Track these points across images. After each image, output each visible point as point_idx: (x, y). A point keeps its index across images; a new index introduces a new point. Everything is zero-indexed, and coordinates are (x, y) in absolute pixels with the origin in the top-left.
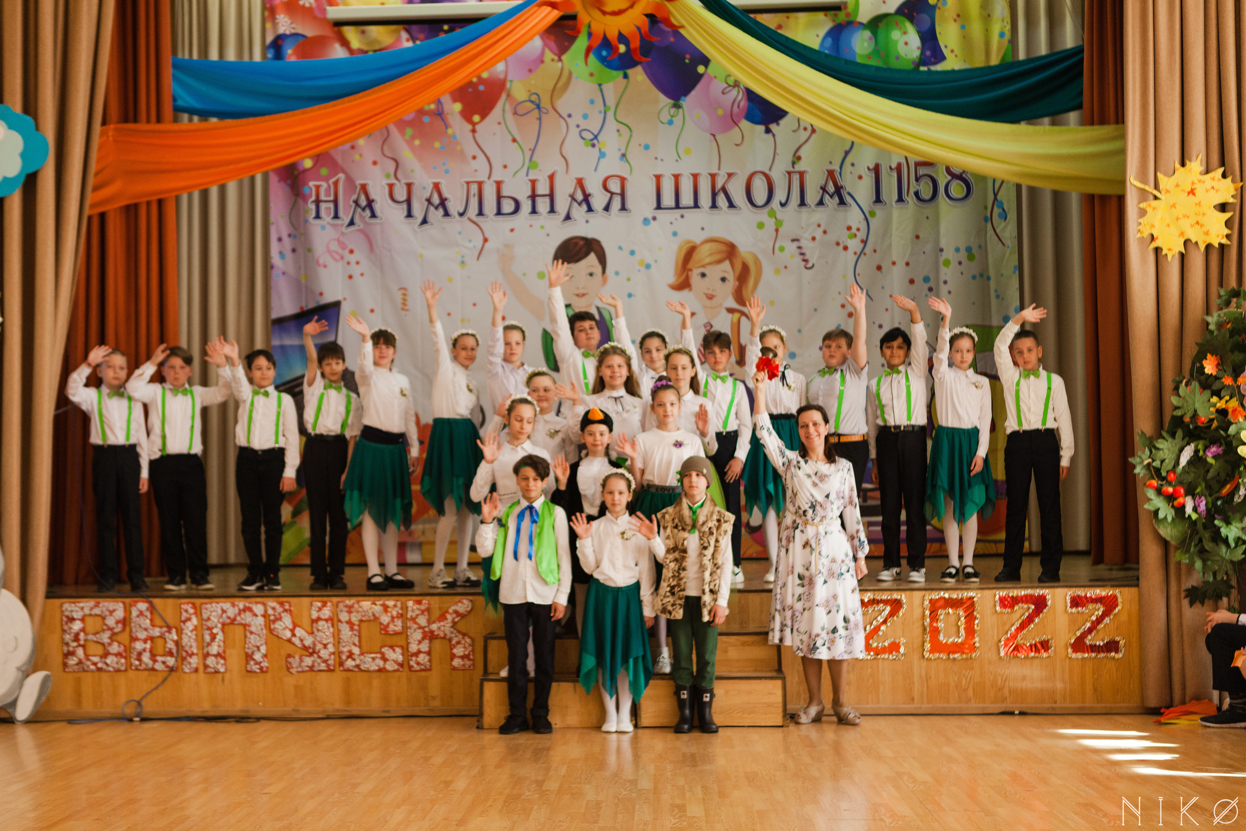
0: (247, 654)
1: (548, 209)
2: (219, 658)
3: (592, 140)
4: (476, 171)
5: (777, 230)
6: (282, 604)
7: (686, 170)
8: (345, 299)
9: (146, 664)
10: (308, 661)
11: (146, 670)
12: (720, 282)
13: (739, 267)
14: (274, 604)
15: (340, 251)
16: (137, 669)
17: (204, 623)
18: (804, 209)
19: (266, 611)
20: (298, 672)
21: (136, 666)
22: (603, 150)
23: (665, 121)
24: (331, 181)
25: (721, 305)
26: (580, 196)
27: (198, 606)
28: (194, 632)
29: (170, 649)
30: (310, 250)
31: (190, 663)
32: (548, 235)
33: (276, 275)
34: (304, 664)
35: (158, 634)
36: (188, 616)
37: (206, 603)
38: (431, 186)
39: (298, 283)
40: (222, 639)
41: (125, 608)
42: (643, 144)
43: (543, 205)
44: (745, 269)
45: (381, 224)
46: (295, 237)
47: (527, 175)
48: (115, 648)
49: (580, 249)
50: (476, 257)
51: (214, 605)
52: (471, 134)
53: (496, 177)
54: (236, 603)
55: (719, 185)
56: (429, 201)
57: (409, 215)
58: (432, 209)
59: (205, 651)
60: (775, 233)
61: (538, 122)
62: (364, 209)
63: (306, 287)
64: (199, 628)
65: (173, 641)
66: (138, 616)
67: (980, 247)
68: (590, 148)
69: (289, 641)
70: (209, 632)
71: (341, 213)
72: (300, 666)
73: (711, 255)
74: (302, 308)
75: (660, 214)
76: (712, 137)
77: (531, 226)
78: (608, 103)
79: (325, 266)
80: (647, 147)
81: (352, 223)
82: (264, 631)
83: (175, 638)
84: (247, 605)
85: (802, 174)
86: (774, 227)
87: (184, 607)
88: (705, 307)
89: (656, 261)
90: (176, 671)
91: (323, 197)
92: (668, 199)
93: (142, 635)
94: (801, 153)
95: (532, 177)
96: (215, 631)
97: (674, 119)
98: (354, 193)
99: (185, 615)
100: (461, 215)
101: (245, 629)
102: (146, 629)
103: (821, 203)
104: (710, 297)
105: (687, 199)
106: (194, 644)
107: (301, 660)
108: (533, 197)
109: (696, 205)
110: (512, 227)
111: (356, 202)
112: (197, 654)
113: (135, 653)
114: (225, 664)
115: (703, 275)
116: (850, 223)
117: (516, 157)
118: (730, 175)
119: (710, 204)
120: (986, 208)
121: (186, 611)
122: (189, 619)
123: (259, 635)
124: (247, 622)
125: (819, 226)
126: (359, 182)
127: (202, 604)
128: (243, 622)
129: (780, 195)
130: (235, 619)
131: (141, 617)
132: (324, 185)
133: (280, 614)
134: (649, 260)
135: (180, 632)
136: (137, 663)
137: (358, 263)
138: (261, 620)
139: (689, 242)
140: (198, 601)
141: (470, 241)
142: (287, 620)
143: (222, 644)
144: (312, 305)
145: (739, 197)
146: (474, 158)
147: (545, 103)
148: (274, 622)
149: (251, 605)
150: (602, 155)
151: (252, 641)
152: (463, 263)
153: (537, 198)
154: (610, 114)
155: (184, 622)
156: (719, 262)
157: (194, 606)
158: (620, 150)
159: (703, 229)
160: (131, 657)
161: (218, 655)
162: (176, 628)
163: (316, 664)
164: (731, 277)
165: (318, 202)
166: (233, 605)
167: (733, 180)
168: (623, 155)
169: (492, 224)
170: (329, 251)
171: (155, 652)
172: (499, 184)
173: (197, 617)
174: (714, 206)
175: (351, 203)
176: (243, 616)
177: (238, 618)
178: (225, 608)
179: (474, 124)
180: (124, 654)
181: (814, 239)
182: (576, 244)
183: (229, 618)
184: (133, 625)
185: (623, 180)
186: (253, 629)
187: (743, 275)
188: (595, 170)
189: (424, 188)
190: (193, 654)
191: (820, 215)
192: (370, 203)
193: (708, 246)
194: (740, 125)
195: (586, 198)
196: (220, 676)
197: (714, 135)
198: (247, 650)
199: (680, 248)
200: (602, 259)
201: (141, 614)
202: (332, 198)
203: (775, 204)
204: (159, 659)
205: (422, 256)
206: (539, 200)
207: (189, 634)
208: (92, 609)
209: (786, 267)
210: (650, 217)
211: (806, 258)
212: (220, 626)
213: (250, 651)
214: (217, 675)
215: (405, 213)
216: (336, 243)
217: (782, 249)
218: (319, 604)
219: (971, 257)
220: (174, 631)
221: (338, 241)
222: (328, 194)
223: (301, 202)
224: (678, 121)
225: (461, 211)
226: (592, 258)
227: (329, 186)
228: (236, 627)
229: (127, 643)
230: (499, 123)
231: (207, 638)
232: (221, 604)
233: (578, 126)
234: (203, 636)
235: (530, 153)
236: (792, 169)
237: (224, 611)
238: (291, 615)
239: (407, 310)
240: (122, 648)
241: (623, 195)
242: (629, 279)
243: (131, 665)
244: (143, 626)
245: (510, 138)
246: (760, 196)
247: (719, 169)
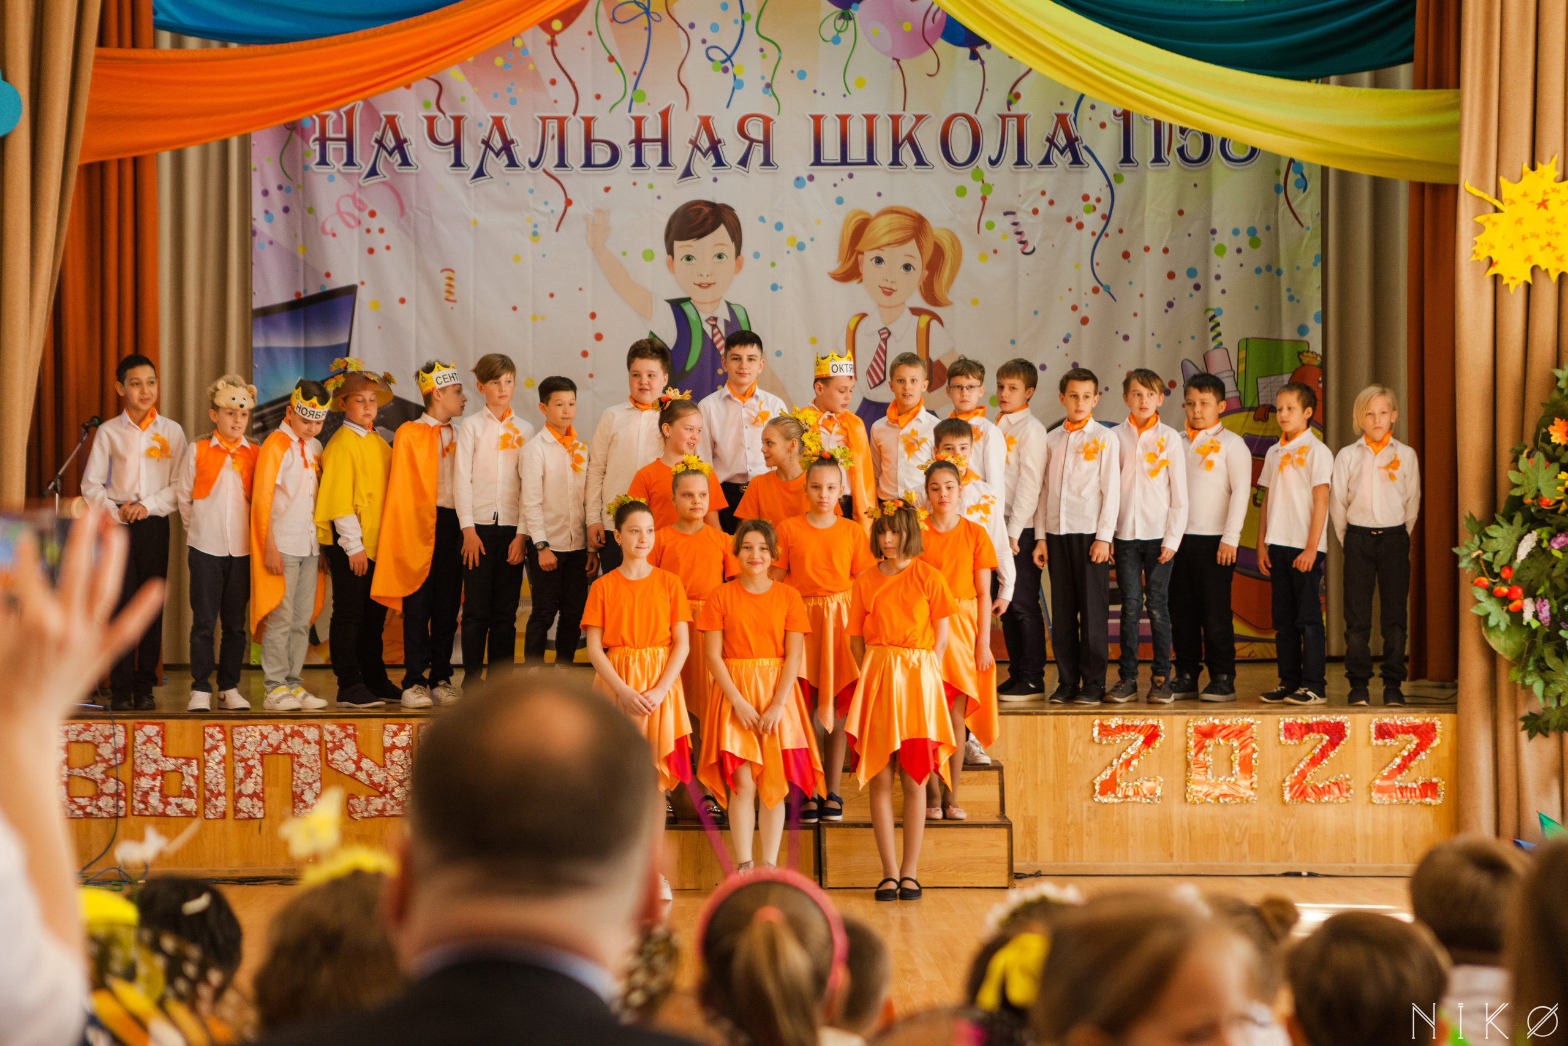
0: (294, 793)
1: (660, 161)
2: (255, 799)
3: (723, 62)
4: (556, 101)
5: (984, 199)
6: (343, 727)
7: (857, 109)
8: (363, 283)
9: (154, 808)
10: (378, 803)
11: (155, 816)
12: (902, 270)
13: (929, 250)
14: (333, 728)
15: (356, 212)
16: (140, 815)
17: (236, 752)
18: (1022, 169)
19: (321, 737)
20: (363, 817)
21: (140, 811)
22: (737, 78)
23: (828, 37)
24: (342, 112)
25: (904, 303)
26: (705, 143)
27: (227, 729)
28: (223, 764)
29: (189, 787)
30: (311, 210)
31: (216, 807)
32: (659, 198)
33: (260, 245)
34: (371, 807)
35: (173, 767)
36: (214, 743)
37: (241, 726)
38: (491, 121)
39: (293, 256)
40: (261, 774)
41: (126, 732)
42: (796, 71)
43: (652, 154)
44: (938, 253)
45: (417, 174)
46: (288, 190)
47: (630, 111)
48: (110, 786)
49: (705, 220)
50: (555, 228)
51: (250, 728)
52: (549, 47)
53: (585, 111)
54: (281, 726)
55: (904, 132)
56: (486, 143)
57: (458, 163)
58: (491, 154)
59: (236, 791)
60: (982, 203)
61: (647, 33)
62: (390, 153)
63: (305, 264)
64: (229, 759)
65: (192, 776)
66: (144, 743)
67: (1268, 228)
68: (721, 72)
69: (353, 776)
70: (243, 764)
71: (357, 158)
72: (366, 810)
73: (890, 231)
74: (298, 294)
75: (818, 171)
76: (895, 62)
77: (635, 184)
78: (746, 11)
79: (334, 235)
80: (802, 75)
81: (373, 172)
82: (319, 763)
83: (196, 772)
84: (296, 728)
85: (1021, 119)
86: (981, 195)
87: (210, 730)
88: (880, 305)
89: (812, 239)
90: (196, 817)
91: (330, 133)
92: (831, 151)
93: (150, 769)
94: (1019, 89)
95: (636, 113)
96: (250, 763)
97: (841, 35)
98: (378, 130)
99: (209, 742)
100: (534, 165)
101: (293, 762)
102: (155, 761)
103: (1046, 161)
104: (888, 292)
105: (857, 151)
106: (222, 781)
107: (368, 802)
108: (638, 142)
109: (871, 161)
110: (608, 186)
111: (380, 142)
112: (224, 794)
113: (140, 793)
114: (264, 808)
115: (879, 260)
116: (1086, 191)
117: (613, 84)
118: (919, 118)
119: (891, 160)
120: (1278, 172)
121: (212, 736)
122: (216, 748)
123: (310, 768)
124: (296, 752)
125: (1043, 193)
126: (382, 114)
127: (233, 727)
128: (291, 751)
129: (989, 148)
130: (279, 747)
131: (148, 744)
132: (333, 115)
133: (340, 741)
134: (803, 238)
135: (203, 765)
136: (142, 806)
137: (381, 231)
138: (314, 749)
139: (861, 212)
140: (228, 723)
141: (546, 203)
142: (350, 747)
143: (259, 780)
144: (313, 291)
145: (931, 149)
146: (553, 82)
147: (657, 6)
148: (332, 751)
149: (301, 729)
150: (738, 84)
151: (302, 777)
152: (535, 234)
153: (643, 144)
154: (750, 26)
155: (209, 751)
156: (902, 242)
157: (223, 730)
158: (763, 78)
159: (879, 194)
160: (133, 799)
161: (253, 795)
162: (197, 759)
163: (388, 808)
164: (918, 263)
165: (323, 140)
166: (277, 729)
167: (924, 125)
168: (769, 86)
169: (577, 178)
170: (340, 213)
171: (166, 792)
172: (588, 122)
173: (225, 744)
174: (896, 162)
175: (373, 143)
176: (289, 743)
177: (284, 746)
178: (266, 734)
179: (553, 33)
180: (124, 795)
181: (1035, 212)
182: (700, 211)
183: (271, 745)
184: (137, 755)
185: (767, 121)
186: (303, 760)
187: (936, 262)
188: (728, 106)
189: (480, 125)
190: (220, 794)
191: (1044, 178)
192: (401, 144)
193: (885, 220)
194: (934, 47)
195: (715, 146)
196: (256, 823)
197: (898, 61)
198: (294, 789)
199: (847, 222)
200: (736, 235)
201: (149, 739)
202: (344, 135)
203: (982, 161)
204: (171, 800)
205: (475, 222)
206: (647, 148)
207: (216, 767)
208: (80, 733)
209: (995, 252)
210: (805, 176)
211: (1024, 239)
212: (257, 756)
213: (298, 791)
214: (251, 821)
215: (452, 161)
216: (350, 200)
217: (990, 225)
218: (395, 728)
219: (1255, 243)
220: (194, 763)
221: (353, 197)
222: (337, 128)
223: (298, 139)
224: (847, 37)
225: (534, 160)
226: (722, 232)
227: (340, 116)
228: (280, 756)
229: (128, 780)
230: (590, 33)
231: (240, 773)
232: (260, 727)
233: (704, 41)
234: (234, 768)
235: (635, 77)
236: (1006, 112)
237: (264, 737)
238: (355, 741)
239: (455, 301)
240: (121, 786)
241: (767, 143)
242: (773, 265)
243: (133, 808)
244: (150, 756)
245: (608, 55)
246: (961, 148)
247: (904, 110)
